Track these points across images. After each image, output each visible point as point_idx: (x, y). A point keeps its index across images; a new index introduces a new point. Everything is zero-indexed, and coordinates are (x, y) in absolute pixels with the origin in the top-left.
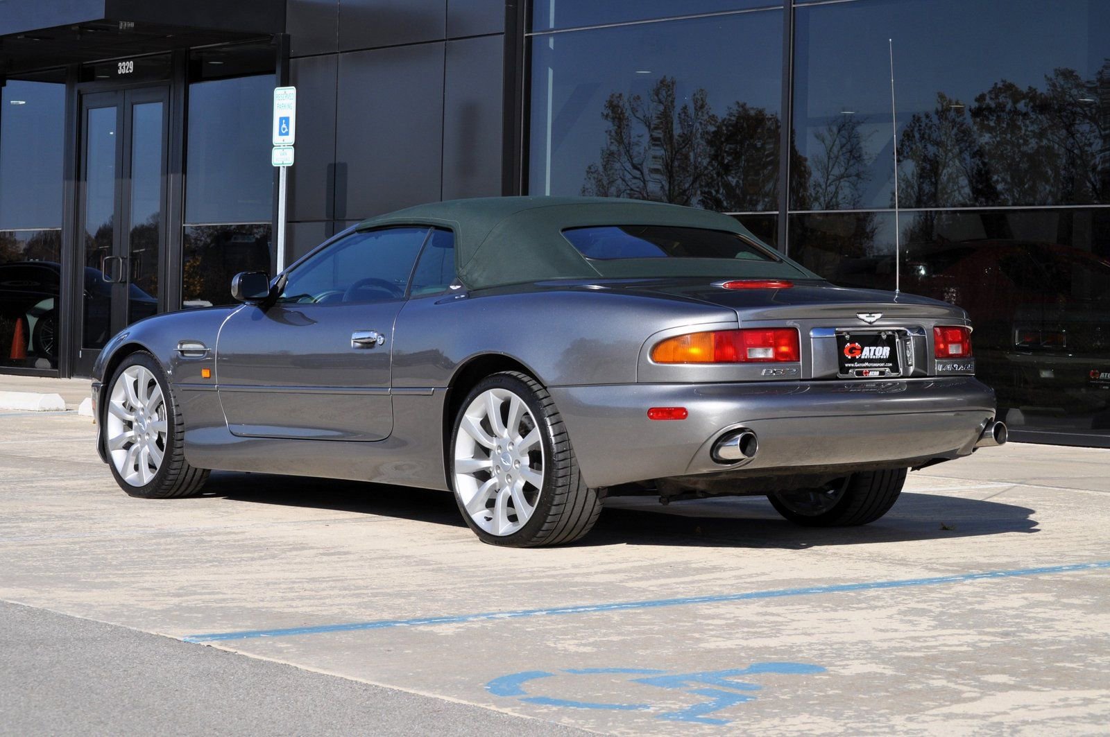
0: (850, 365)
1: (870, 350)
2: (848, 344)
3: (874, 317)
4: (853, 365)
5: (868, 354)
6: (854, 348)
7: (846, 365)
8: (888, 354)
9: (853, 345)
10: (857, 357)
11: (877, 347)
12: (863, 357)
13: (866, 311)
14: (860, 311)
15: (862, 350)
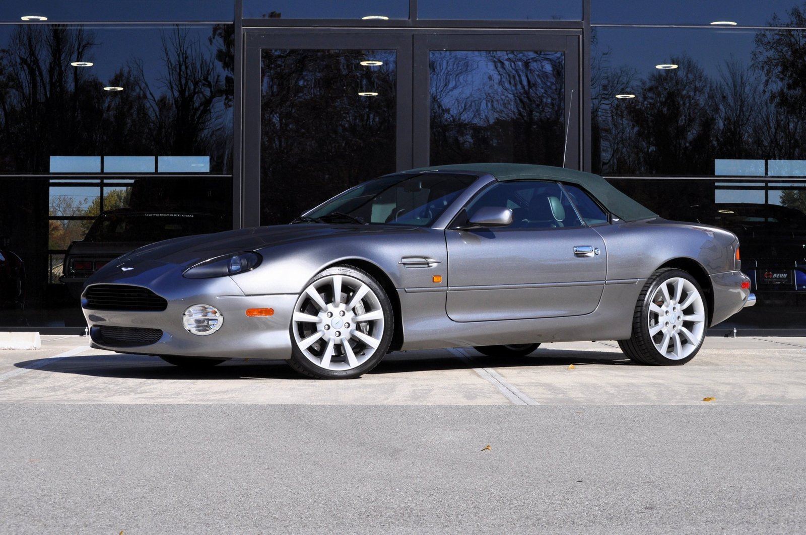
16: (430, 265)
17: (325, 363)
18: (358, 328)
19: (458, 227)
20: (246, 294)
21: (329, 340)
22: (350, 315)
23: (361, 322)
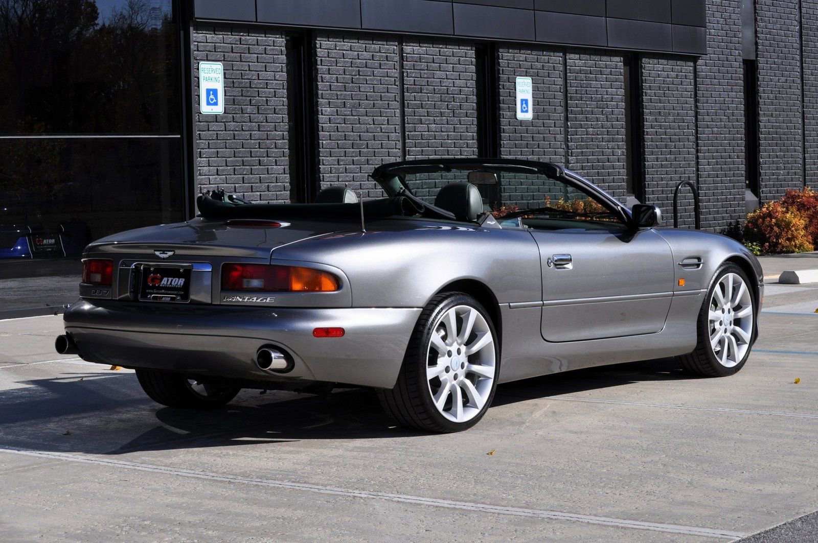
0: (150, 291)
1: (168, 280)
2: (152, 275)
3: (166, 254)
4: (152, 291)
5: (165, 283)
6: (156, 278)
7: (147, 291)
8: (182, 284)
9: (155, 276)
10: (157, 285)
11: (174, 278)
12: (161, 285)
13: (160, 249)
14: (158, 249)
15: (161, 280)
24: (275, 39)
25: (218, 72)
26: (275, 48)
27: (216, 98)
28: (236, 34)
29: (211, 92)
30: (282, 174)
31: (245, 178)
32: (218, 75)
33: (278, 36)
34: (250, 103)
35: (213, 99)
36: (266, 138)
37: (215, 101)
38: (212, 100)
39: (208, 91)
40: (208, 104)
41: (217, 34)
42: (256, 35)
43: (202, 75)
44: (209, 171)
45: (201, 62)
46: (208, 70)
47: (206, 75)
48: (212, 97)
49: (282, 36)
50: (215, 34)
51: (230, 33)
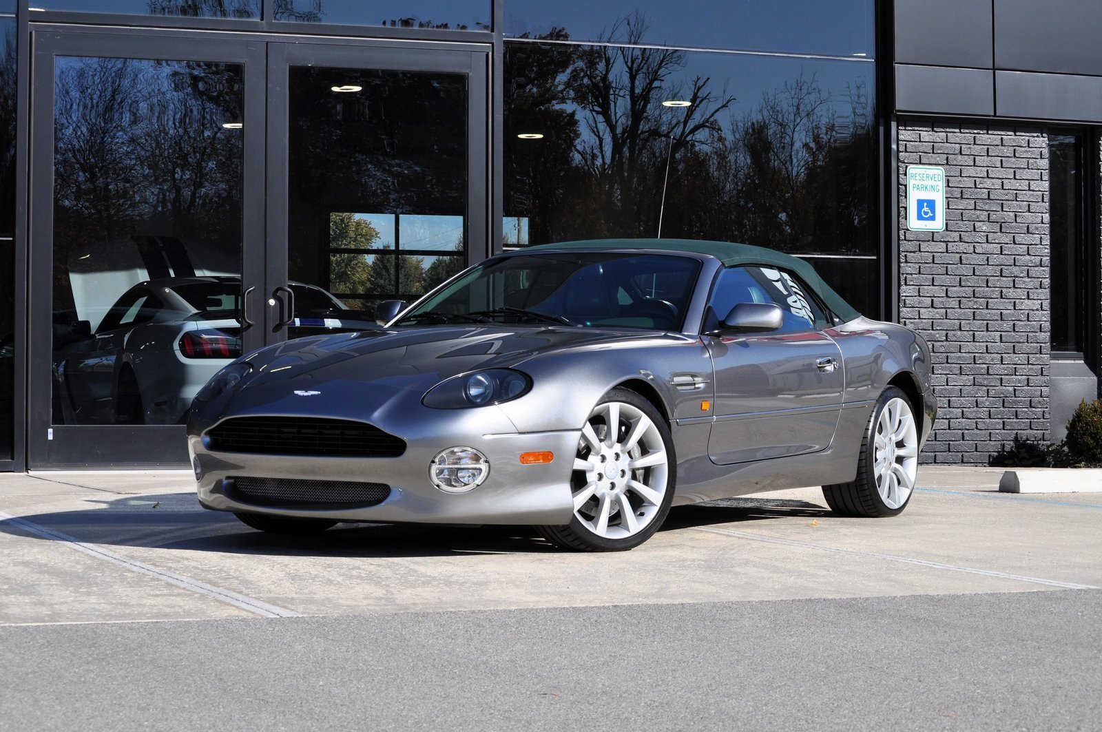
16: (697, 386)
17: (601, 529)
18: (634, 477)
19: (716, 331)
20: (520, 431)
21: (603, 495)
22: (625, 458)
23: (638, 469)
24: (1031, 139)
25: (936, 179)
26: (1031, 149)
27: (933, 211)
28: (967, 131)
29: (925, 204)
30: (1037, 310)
31: (976, 314)
32: (937, 183)
33: (1035, 135)
34: (989, 219)
35: (928, 212)
36: (1013, 264)
37: (931, 215)
38: (926, 213)
39: (920, 203)
40: (920, 218)
41: (936, 132)
42: (999, 133)
43: (911, 182)
44: (920, 302)
45: (910, 166)
46: (921, 176)
47: (917, 183)
48: (926, 209)
49: (1042, 134)
50: (933, 130)
51: (958, 130)
